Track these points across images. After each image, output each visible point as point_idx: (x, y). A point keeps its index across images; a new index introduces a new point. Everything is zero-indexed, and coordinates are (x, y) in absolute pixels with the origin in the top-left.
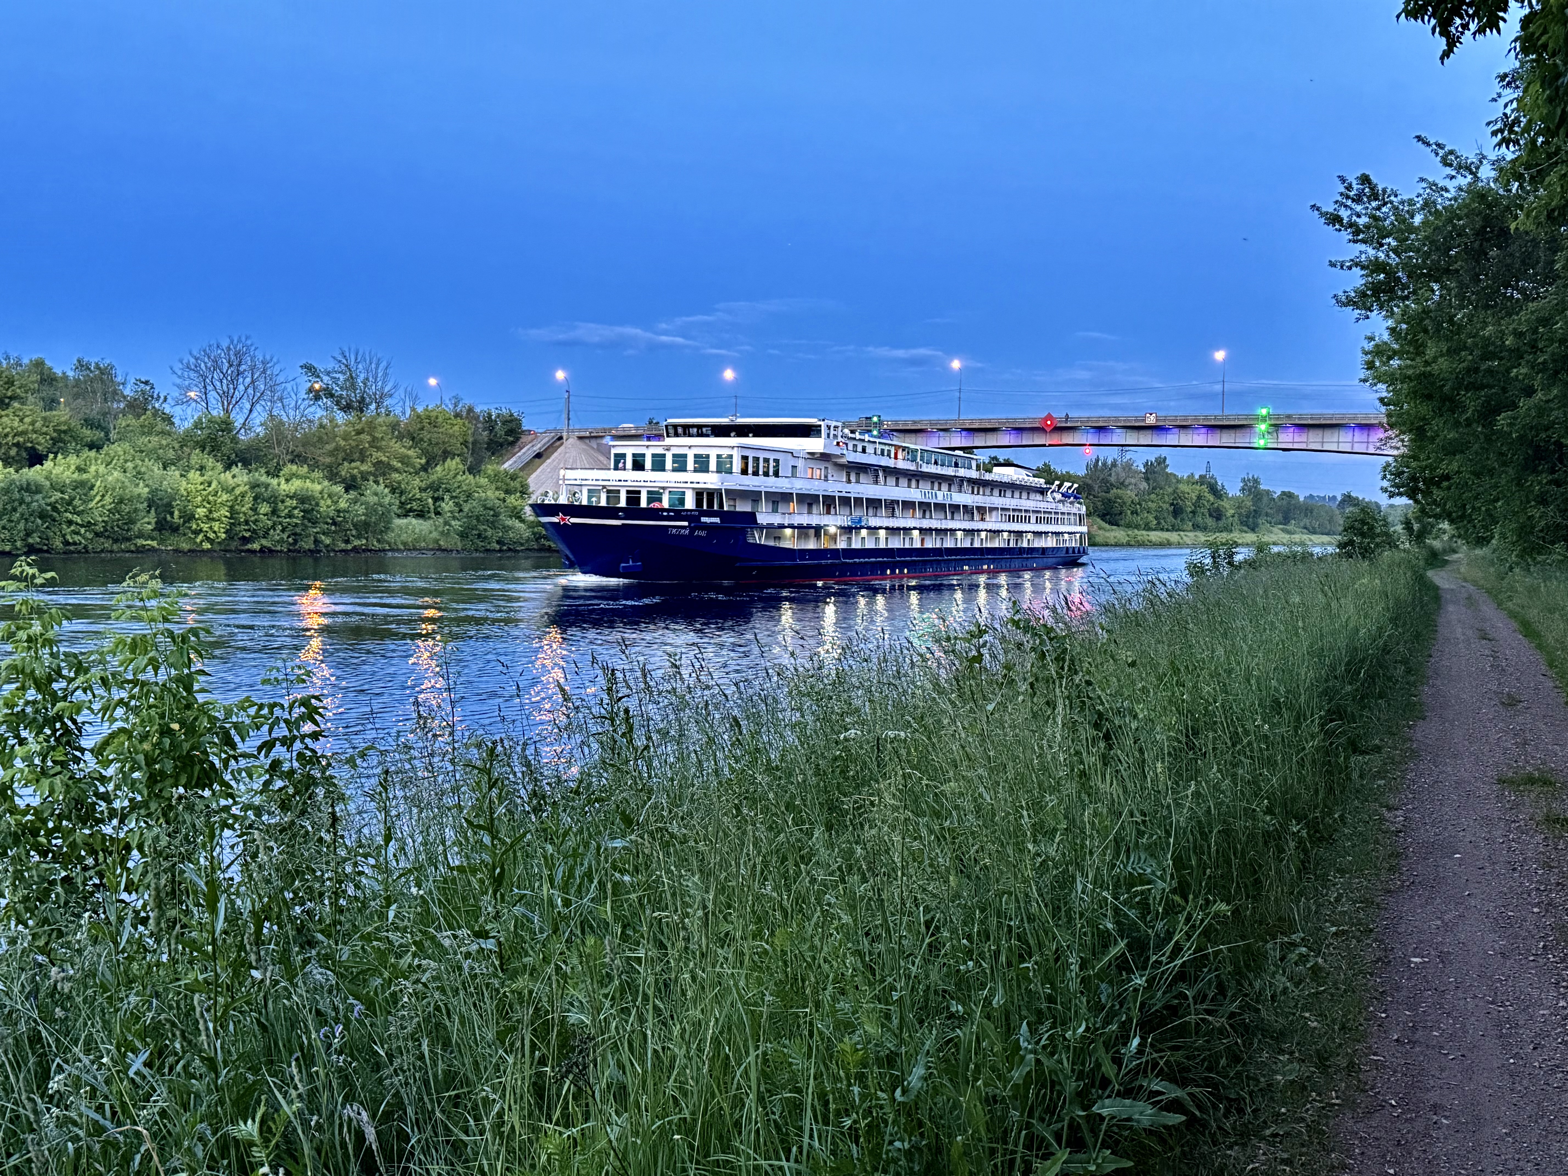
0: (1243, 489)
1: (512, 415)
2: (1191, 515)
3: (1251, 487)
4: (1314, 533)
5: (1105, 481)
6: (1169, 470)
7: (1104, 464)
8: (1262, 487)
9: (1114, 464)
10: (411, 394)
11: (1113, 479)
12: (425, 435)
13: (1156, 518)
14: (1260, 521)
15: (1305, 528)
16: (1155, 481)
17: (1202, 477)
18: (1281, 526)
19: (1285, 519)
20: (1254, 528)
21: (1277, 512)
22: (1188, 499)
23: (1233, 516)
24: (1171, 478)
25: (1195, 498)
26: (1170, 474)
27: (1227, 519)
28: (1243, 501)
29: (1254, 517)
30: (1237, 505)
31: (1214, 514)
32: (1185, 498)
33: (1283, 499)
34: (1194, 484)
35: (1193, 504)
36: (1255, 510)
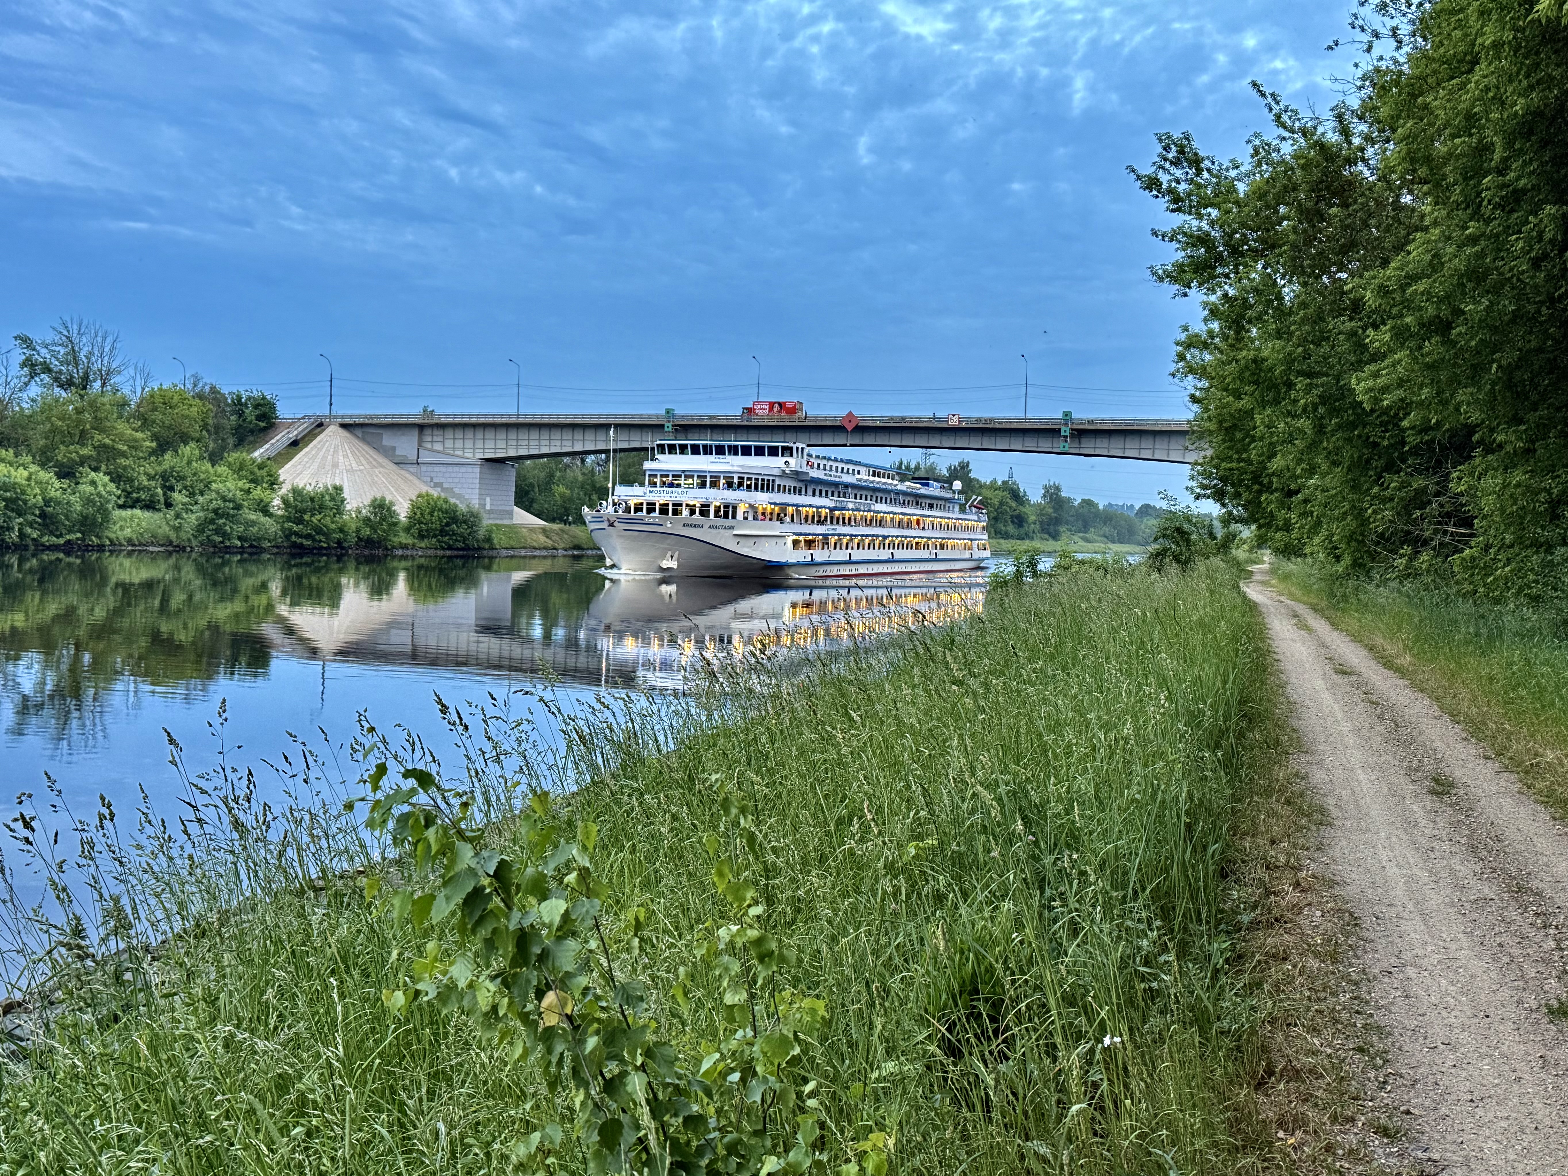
0: (1045, 496)
1: (264, 398)
3: (1053, 495)
4: (1113, 541)
7: (908, 468)
10: (142, 371)
12: (158, 416)
14: (1062, 529)
15: (1105, 536)
17: (1004, 482)
18: (1081, 535)
19: (1085, 527)
20: (1055, 536)
21: (1077, 520)
22: (990, 505)
23: (1034, 523)
24: (974, 483)
25: (997, 504)
26: (974, 479)
27: (1029, 525)
28: (1045, 507)
29: (1055, 524)
30: (1039, 511)
31: (1016, 521)
32: (988, 504)
33: (1083, 507)
34: (996, 489)
35: (995, 510)
36: (1056, 518)
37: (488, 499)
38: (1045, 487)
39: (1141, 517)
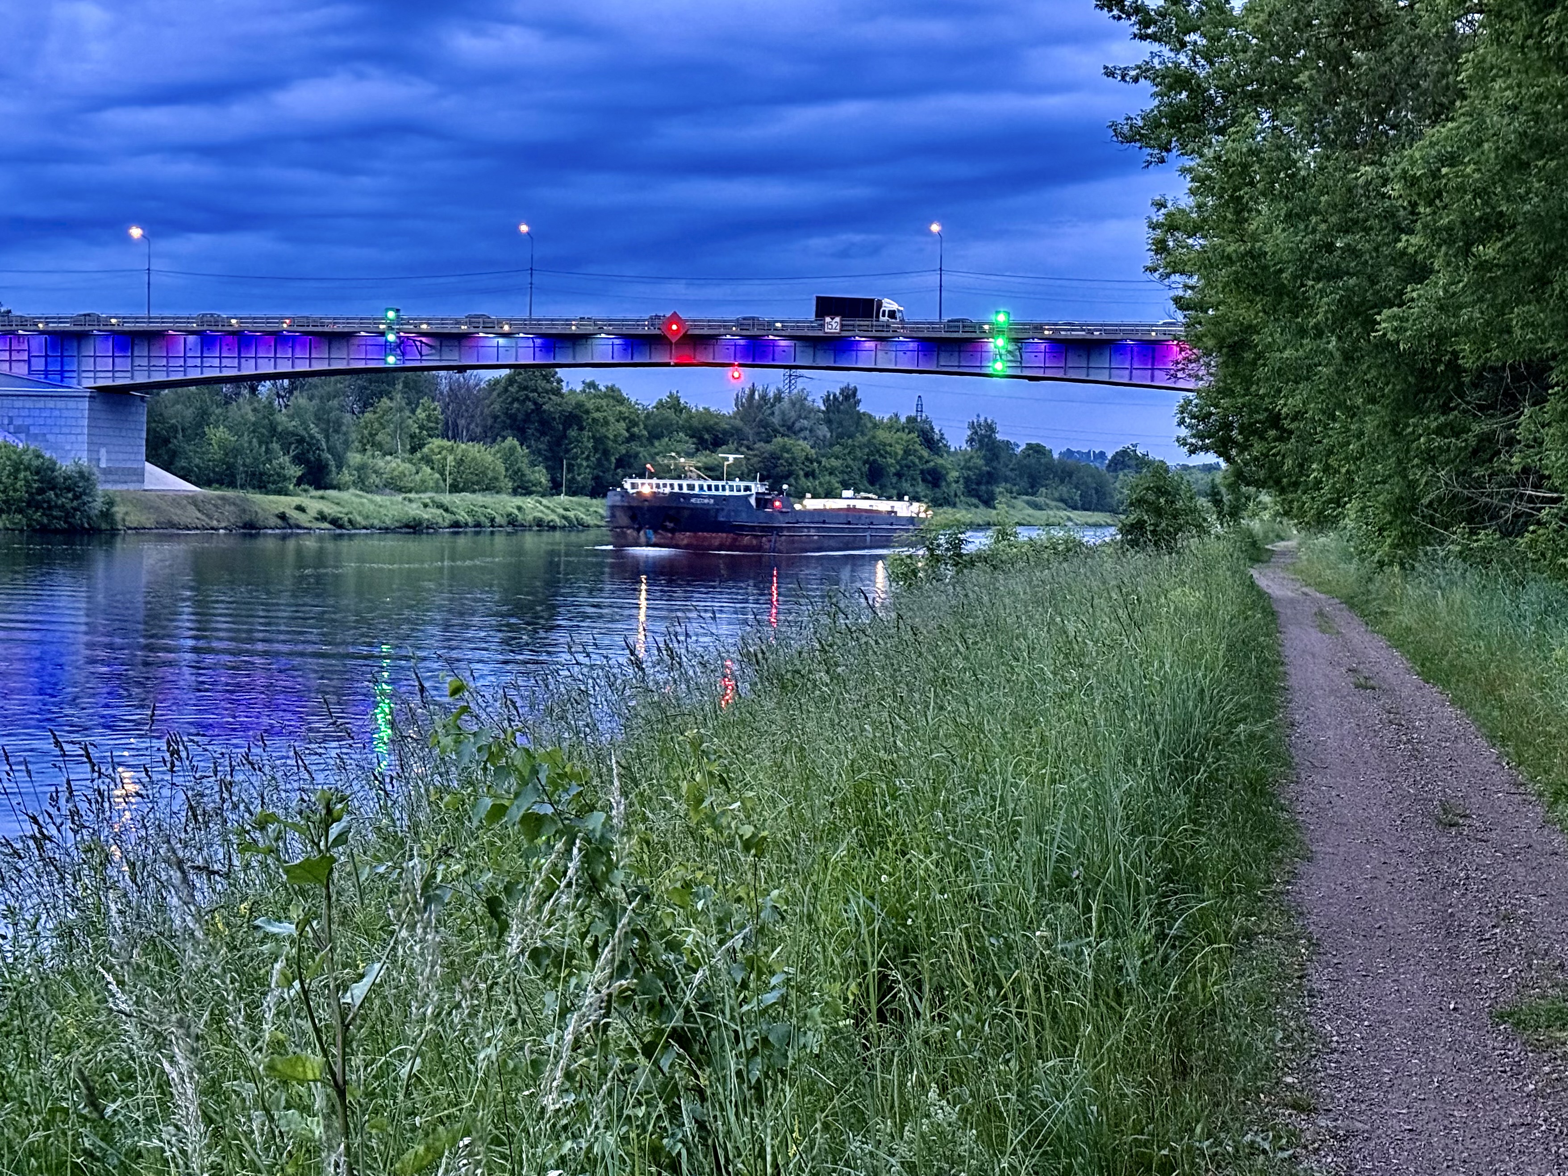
0: (971, 441)
2: (894, 480)
3: (984, 437)
4: (1075, 508)
5: (764, 424)
6: (861, 408)
7: (763, 397)
8: (999, 437)
9: (778, 398)
11: (776, 420)
14: (998, 490)
15: (1062, 500)
16: (840, 424)
17: (910, 420)
18: (1025, 498)
19: (1032, 487)
20: (988, 502)
21: (1021, 476)
22: (890, 454)
23: (957, 482)
24: (865, 420)
25: (901, 452)
26: (864, 414)
27: (949, 485)
28: (971, 457)
29: (988, 483)
30: (962, 463)
31: (929, 478)
32: (886, 452)
33: (1029, 455)
34: (898, 430)
35: (898, 462)
36: (988, 473)
37: (103, 451)
38: (972, 426)
39: (1115, 471)
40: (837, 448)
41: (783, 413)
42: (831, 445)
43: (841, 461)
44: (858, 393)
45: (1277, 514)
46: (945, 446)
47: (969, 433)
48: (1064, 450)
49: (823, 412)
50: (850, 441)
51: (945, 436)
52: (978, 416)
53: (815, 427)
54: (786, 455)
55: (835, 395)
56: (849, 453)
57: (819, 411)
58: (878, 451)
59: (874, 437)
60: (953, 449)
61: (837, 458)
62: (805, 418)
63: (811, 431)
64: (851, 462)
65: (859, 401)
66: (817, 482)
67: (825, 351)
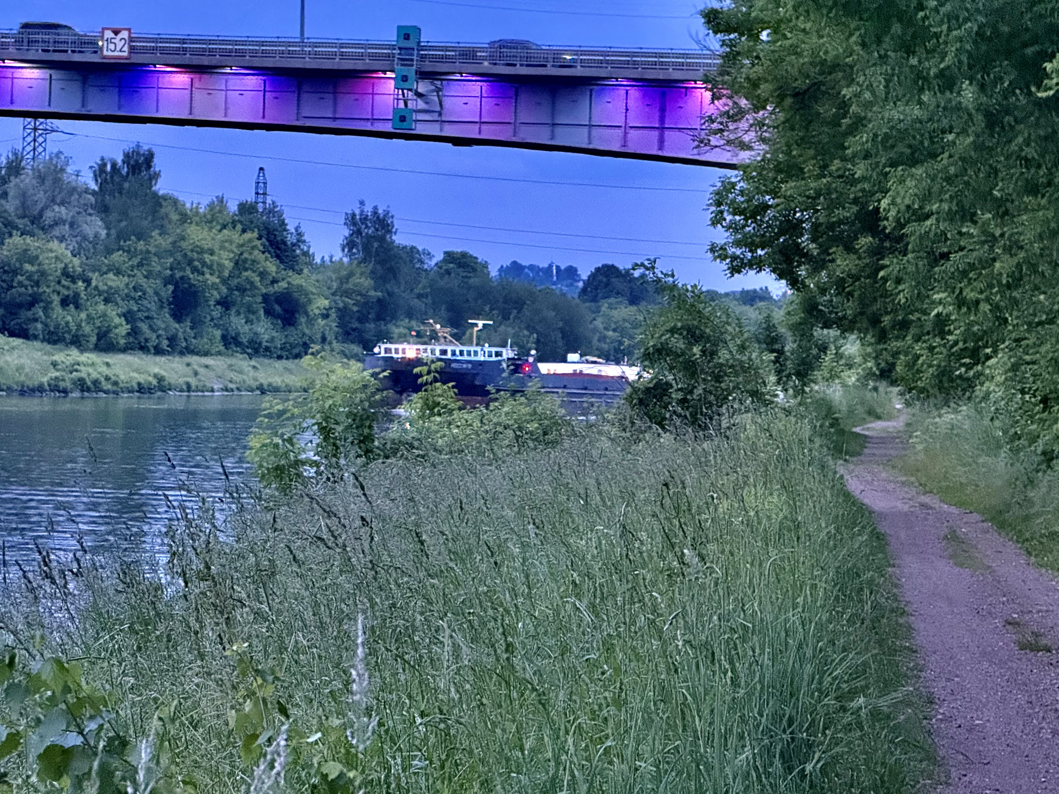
2: (217, 312)
3: (373, 240)
11: (10, 207)
13: (128, 316)
16: (124, 214)
17: (245, 208)
22: (210, 267)
23: (326, 316)
24: (167, 209)
25: (229, 265)
26: (165, 198)
27: (311, 321)
28: (351, 275)
29: (379, 318)
30: (335, 285)
31: (277, 308)
32: (204, 264)
33: (448, 272)
34: (224, 227)
35: (224, 281)
36: (379, 301)
39: (594, 300)
40: (118, 257)
41: (23, 195)
42: (109, 252)
43: (126, 279)
44: (156, 160)
45: (870, 375)
46: (306, 254)
47: (347, 233)
48: (507, 263)
49: (94, 193)
50: (141, 245)
51: (306, 237)
52: (362, 203)
53: (80, 219)
54: (28, 267)
55: (114, 165)
56: (140, 265)
57: (87, 191)
58: (190, 262)
59: (183, 239)
60: (318, 260)
61: (118, 272)
62: (62, 203)
63: (72, 225)
64: (143, 281)
65: (157, 176)
66: (83, 315)
67: (102, 88)
